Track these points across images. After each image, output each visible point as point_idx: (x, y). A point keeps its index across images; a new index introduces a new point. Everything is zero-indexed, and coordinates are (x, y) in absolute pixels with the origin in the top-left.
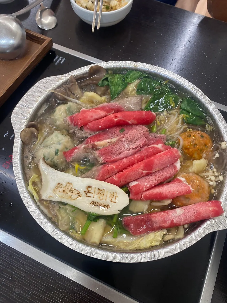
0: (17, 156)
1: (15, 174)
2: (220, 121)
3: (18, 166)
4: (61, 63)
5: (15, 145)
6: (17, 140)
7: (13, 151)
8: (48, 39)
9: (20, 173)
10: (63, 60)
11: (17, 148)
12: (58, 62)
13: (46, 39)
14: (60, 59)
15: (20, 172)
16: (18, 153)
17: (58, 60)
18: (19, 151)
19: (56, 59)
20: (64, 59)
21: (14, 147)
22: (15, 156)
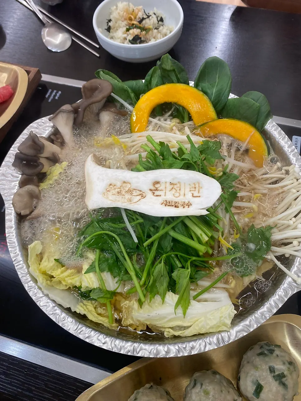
0: (12, 233)
1: (13, 258)
2: (281, 139)
3: (16, 247)
4: (57, 98)
5: (7, 218)
6: (8, 210)
7: (6, 226)
9: (20, 256)
10: (58, 95)
11: (11, 221)
12: (52, 97)
13: (31, 70)
14: (54, 93)
16: (13, 229)
17: (52, 95)
18: (14, 226)
19: (48, 94)
20: (60, 92)
21: (6, 221)
22: (10, 233)
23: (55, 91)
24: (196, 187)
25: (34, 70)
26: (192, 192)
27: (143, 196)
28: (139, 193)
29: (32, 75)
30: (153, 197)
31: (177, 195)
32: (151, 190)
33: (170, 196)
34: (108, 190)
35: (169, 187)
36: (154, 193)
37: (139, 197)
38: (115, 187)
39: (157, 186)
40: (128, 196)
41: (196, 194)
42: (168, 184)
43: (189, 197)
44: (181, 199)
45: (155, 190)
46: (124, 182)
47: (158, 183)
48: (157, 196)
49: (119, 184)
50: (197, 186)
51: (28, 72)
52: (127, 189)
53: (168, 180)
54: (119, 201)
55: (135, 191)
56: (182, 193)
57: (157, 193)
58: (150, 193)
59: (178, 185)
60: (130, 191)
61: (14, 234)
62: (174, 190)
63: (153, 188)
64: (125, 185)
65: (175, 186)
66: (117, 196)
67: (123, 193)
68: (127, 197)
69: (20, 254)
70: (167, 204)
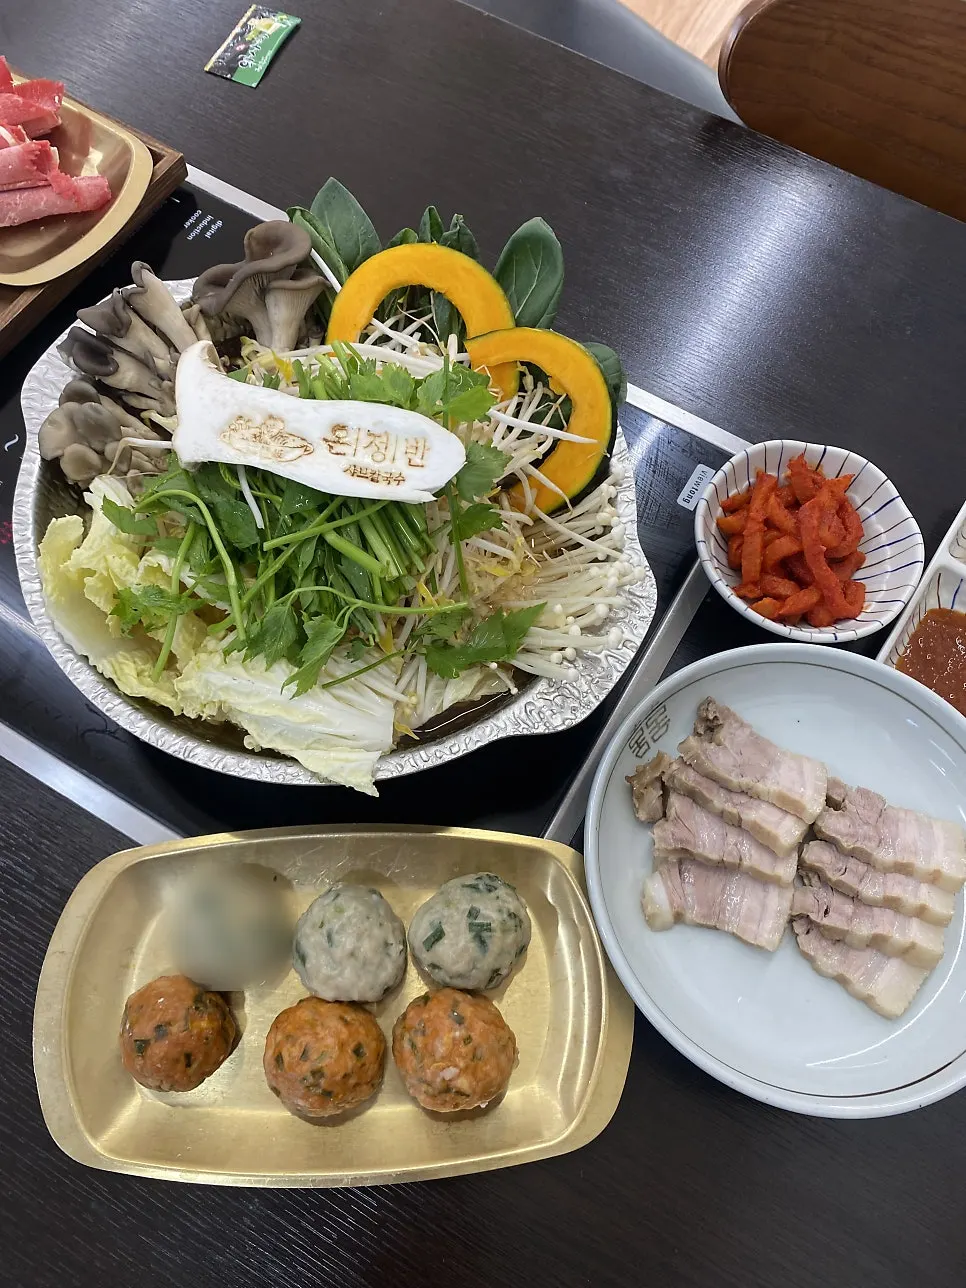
0: (27, 496)
3: (29, 524)
4: (208, 235)
6: (30, 454)
7: (18, 482)
9: (30, 542)
10: (214, 228)
11: (31, 475)
12: (197, 231)
14: (205, 222)
15: (29, 537)
16: (32, 490)
17: (201, 226)
18: (33, 483)
19: (192, 220)
20: (219, 223)
21: (20, 472)
22: (21, 495)
23: (209, 218)
24: (419, 447)
25: (171, 155)
26: (410, 455)
27: (307, 450)
28: (300, 443)
29: (164, 165)
30: (331, 455)
31: (379, 457)
32: (326, 440)
33: (364, 460)
34: (233, 427)
35: (365, 440)
36: (331, 447)
37: (300, 452)
38: (250, 424)
39: (340, 433)
40: (275, 446)
41: (417, 460)
42: (363, 434)
43: (400, 466)
44: (384, 467)
45: (334, 442)
46: (272, 417)
47: (343, 428)
48: (338, 454)
49: (260, 419)
50: (421, 445)
52: (275, 431)
53: (367, 424)
54: (255, 453)
55: (292, 438)
56: (389, 455)
57: (338, 448)
58: (325, 445)
59: (384, 439)
60: (281, 437)
61: (31, 500)
62: (373, 447)
63: (331, 437)
64: (273, 422)
65: (377, 441)
66: (252, 444)
67: (266, 437)
68: (273, 450)
69: (32, 539)
70: (356, 472)
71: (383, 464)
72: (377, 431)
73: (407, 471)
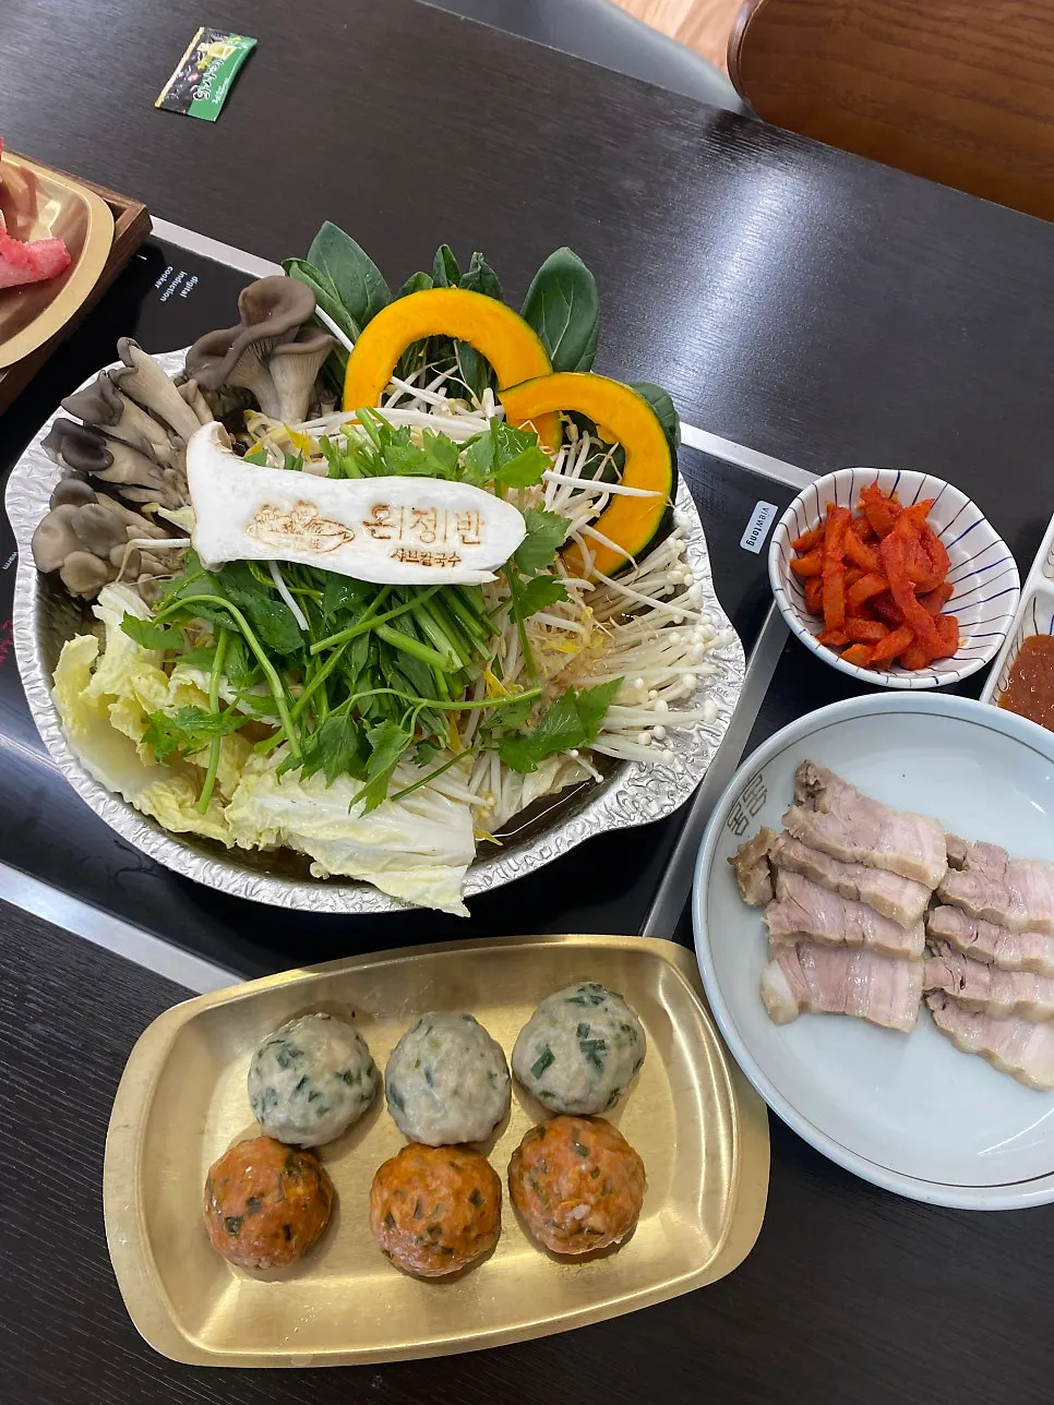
0: (27, 616)
1: (23, 671)
3: (33, 649)
4: (184, 294)
5: (18, 582)
6: (24, 567)
7: (15, 600)
8: (132, 206)
9: (38, 668)
10: (189, 285)
11: (28, 591)
12: (171, 290)
13: (123, 205)
14: (178, 280)
15: (36, 665)
16: (31, 609)
17: (174, 285)
18: (33, 603)
19: (163, 279)
20: (195, 280)
21: (16, 589)
22: (22, 616)
23: (182, 274)
24: (471, 520)
25: (132, 208)
26: (463, 532)
27: (347, 537)
28: (337, 529)
29: (127, 220)
30: (371, 538)
31: (429, 537)
32: (367, 524)
33: (411, 540)
34: (259, 518)
35: (410, 518)
36: (373, 531)
37: (338, 540)
38: (278, 513)
39: (381, 515)
40: (309, 535)
41: (471, 537)
42: (407, 512)
43: (454, 542)
44: (435, 548)
45: (376, 525)
46: (301, 503)
47: (384, 507)
48: (381, 538)
49: (287, 506)
50: (474, 518)
51: (117, 212)
52: (308, 519)
53: (410, 502)
54: (288, 546)
55: (327, 524)
56: (440, 532)
57: (381, 531)
58: (365, 531)
59: (432, 516)
60: (314, 524)
61: (31, 620)
62: (420, 524)
63: (372, 520)
64: (303, 508)
65: (424, 519)
66: (283, 535)
67: (299, 527)
68: (308, 540)
69: (40, 664)
70: (405, 556)
71: (432, 545)
72: (423, 508)
73: (464, 551)
